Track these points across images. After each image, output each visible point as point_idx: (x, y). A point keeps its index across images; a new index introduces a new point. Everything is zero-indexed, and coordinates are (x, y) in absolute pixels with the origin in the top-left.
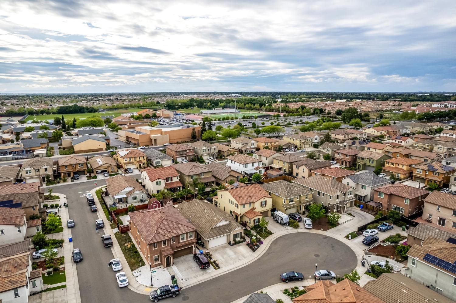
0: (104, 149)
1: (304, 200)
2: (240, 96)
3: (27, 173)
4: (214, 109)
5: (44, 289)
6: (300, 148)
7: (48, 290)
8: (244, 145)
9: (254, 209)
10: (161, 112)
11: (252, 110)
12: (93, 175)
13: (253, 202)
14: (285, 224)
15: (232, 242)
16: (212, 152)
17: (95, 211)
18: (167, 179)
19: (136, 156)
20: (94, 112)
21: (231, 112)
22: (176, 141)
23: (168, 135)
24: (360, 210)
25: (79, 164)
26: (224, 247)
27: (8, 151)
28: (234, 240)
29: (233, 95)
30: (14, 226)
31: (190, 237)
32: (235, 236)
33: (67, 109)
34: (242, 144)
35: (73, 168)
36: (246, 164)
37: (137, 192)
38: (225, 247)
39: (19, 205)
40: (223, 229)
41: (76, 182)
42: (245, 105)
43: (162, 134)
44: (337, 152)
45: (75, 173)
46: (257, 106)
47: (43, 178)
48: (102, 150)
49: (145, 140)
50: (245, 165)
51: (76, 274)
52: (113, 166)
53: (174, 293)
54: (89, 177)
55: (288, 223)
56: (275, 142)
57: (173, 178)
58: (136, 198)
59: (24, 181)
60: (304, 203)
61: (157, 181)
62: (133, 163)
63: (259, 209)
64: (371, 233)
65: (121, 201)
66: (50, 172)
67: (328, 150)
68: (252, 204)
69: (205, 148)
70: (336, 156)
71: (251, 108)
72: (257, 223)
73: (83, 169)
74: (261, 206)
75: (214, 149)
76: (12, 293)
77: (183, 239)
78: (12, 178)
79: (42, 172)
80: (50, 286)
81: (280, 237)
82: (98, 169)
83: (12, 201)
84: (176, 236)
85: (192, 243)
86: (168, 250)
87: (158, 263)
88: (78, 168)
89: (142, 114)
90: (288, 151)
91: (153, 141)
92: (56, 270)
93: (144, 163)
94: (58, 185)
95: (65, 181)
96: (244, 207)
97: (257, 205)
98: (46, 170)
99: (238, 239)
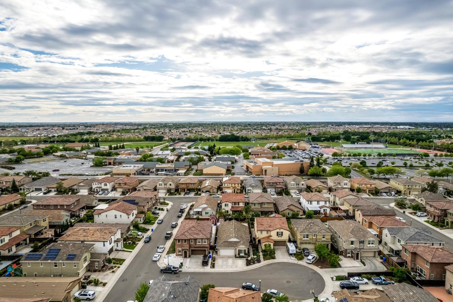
0: (224, 174)
1: (319, 239)
2: (409, 129)
3: (160, 185)
4: (357, 143)
5: (122, 250)
6: (404, 194)
7: (123, 251)
8: (337, 184)
9: (271, 236)
10: (298, 144)
11: (406, 145)
12: (199, 193)
13: (269, 230)
14: (291, 255)
15: (237, 256)
16: (300, 187)
17: (179, 217)
18: (235, 203)
19: (233, 182)
20: (247, 141)
21: (376, 147)
22: (285, 174)
23: (277, 168)
24: (381, 262)
25: (192, 184)
26: (229, 257)
27: (165, 169)
28: (239, 254)
29: (402, 127)
30: (126, 214)
31: (205, 242)
32: (240, 251)
33: (226, 138)
34: (334, 183)
35: (187, 186)
36: (311, 202)
37: (209, 209)
38: (231, 257)
39: (136, 204)
40: (233, 244)
41: (186, 196)
42: (399, 139)
43: (273, 166)
44: (429, 204)
45: (188, 190)
46: (415, 142)
47: (168, 190)
48: (222, 174)
49: (258, 170)
50: (309, 202)
51: (140, 248)
52: (213, 188)
53: (173, 271)
54: (196, 194)
55: (294, 254)
56: (371, 185)
57: (240, 203)
58: (208, 213)
59: (158, 190)
60: (319, 242)
61: (226, 203)
62: (229, 188)
63: (275, 237)
64: (357, 280)
65: (199, 214)
66: (173, 186)
67: (422, 200)
68: (269, 232)
69: (293, 183)
70: (428, 208)
71: (406, 144)
72: (267, 247)
73: (193, 188)
74: (277, 235)
75: (303, 184)
76: (102, 243)
77: (199, 242)
78: (152, 188)
79: (168, 186)
80: (125, 249)
81: (278, 263)
82: (204, 189)
83: (135, 201)
84: (194, 239)
85: (206, 247)
86: (186, 246)
87: (180, 253)
88: (191, 187)
89: (280, 146)
90: (386, 195)
91: (264, 171)
92: (134, 243)
93: (238, 189)
94: (175, 196)
95: (180, 194)
96: (261, 233)
97: (273, 234)
98: (170, 185)
99: (242, 254)
